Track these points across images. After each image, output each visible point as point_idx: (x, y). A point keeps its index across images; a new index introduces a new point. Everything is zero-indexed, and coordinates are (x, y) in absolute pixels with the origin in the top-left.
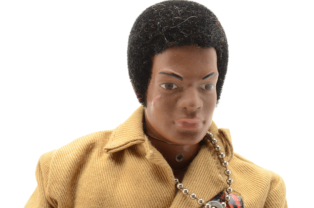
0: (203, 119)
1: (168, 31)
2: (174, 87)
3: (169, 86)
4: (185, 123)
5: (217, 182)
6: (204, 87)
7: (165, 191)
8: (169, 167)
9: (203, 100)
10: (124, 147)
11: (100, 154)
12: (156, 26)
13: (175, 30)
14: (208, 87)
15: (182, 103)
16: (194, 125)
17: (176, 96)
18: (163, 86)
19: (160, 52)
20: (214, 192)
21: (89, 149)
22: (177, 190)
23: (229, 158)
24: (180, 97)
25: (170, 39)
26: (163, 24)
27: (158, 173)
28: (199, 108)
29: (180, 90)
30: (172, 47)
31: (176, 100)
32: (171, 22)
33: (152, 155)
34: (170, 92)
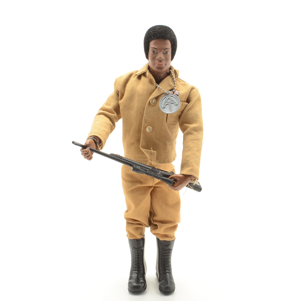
0: (165, 63)
1: (154, 34)
2: (155, 52)
3: (154, 52)
4: (158, 64)
5: (171, 86)
6: (165, 52)
7: (153, 87)
8: (154, 79)
9: (165, 57)
10: (141, 74)
11: (134, 77)
12: (150, 33)
13: (156, 34)
14: (167, 53)
15: (157, 57)
16: (162, 65)
17: (156, 55)
18: (152, 52)
19: (151, 41)
20: (170, 88)
21: (131, 75)
22: (157, 87)
23: (176, 79)
24: (157, 55)
25: (154, 37)
26: (152, 32)
27: (151, 82)
28: (163, 59)
29: (157, 53)
30: (154, 39)
31: (156, 57)
32: (155, 31)
33: (149, 75)
34: (154, 54)
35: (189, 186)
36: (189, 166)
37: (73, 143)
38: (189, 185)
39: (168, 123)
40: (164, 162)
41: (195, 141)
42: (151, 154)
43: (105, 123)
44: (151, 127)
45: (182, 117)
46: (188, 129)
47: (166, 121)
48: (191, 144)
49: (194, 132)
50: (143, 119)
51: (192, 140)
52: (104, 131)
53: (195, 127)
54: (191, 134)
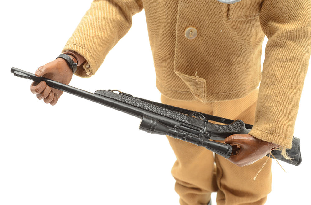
35: (271, 155)
36: (268, 120)
37: (13, 71)
38: (271, 153)
39: (231, 20)
40: (227, 97)
41: (288, 64)
42: (196, 84)
43: (104, 18)
44: (195, 30)
45: (265, 6)
46: (276, 34)
47: (227, 16)
48: (278, 71)
49: (289, 43)
50: (178, 12)
51: (281, 60)
52: (97, 37)
53: (291, 32)
54: (281, 46)
